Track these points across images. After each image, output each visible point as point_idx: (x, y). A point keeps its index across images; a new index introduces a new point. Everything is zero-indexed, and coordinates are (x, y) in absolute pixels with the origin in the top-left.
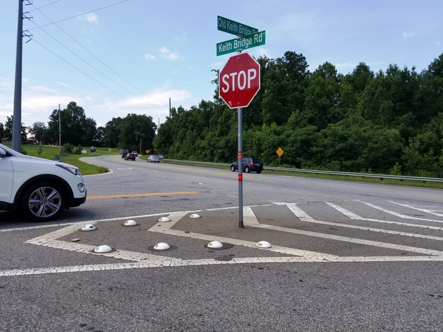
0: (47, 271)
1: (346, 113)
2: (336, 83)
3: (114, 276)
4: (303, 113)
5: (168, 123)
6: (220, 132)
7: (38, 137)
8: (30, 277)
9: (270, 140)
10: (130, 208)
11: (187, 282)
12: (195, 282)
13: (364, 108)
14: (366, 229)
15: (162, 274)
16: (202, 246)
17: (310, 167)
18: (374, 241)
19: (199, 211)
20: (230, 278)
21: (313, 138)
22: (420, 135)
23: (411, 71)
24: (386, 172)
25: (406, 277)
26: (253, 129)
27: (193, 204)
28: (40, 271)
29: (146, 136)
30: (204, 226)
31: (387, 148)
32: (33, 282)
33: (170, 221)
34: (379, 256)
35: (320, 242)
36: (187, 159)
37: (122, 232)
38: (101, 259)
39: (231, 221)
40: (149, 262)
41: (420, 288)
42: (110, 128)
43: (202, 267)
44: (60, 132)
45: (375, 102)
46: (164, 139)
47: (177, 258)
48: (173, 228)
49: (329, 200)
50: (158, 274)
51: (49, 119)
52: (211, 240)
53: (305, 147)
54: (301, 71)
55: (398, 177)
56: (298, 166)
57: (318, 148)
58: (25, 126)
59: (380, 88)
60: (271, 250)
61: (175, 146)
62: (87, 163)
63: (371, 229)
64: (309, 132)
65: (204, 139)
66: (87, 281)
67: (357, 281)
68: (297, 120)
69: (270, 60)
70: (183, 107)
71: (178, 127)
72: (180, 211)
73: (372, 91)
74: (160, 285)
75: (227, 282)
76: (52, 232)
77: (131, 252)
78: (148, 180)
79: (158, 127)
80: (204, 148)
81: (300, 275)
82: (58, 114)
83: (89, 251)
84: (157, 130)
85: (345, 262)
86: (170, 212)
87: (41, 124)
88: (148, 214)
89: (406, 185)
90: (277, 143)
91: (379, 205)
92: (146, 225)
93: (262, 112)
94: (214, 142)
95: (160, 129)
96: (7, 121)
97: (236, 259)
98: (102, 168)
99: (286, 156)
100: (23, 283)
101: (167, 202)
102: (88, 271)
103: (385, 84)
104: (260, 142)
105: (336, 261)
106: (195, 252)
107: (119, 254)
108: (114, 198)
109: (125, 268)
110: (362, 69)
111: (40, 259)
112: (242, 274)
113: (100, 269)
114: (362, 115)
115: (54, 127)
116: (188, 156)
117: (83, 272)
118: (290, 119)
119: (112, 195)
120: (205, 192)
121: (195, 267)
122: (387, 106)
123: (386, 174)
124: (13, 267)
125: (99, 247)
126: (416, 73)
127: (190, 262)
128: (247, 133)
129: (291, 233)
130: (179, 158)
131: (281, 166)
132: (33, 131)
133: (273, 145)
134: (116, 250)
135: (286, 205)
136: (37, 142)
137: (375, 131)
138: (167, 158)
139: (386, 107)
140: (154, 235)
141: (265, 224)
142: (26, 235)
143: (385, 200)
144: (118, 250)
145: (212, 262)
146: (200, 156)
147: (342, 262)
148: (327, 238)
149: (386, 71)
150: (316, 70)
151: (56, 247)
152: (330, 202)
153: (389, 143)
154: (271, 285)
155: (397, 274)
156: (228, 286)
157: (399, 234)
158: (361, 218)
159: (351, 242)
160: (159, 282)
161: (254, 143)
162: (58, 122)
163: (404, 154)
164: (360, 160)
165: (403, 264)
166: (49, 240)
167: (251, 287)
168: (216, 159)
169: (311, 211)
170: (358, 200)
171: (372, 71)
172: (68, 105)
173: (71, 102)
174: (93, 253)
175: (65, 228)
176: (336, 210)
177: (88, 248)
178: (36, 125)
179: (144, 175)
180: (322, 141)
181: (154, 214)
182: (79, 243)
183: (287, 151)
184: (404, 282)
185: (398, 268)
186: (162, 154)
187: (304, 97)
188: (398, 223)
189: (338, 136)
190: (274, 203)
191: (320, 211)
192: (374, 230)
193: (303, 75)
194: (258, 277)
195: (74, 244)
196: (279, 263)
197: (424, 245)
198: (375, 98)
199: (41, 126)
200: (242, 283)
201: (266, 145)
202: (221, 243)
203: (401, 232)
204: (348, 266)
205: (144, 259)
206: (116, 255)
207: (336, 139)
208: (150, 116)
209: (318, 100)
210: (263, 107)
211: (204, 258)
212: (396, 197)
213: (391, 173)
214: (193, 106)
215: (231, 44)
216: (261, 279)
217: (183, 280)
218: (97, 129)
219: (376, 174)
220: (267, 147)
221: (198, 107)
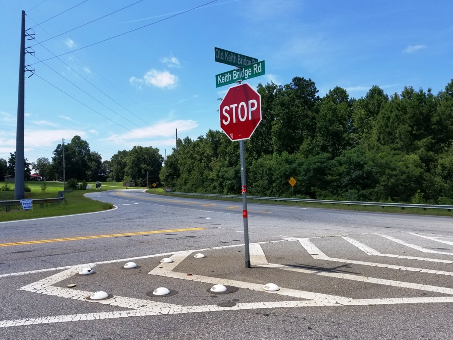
0: (39, 321)
1: (362, 139)
2: (349, 108)
3: (109, 326)
4: (315, 140)
5: (175, 154)
6: (229, 162)
7: (42, 174)
8: (20, 329)
9: (282, 169)
10: (132, 248)
11: (186, 332)
12: (193, 332)
13: (380, 133)
14: (384, 266)
15: (159, 323)
16: (205, 290)
17: (325, 197)
18: (393, 280)
19: (204, 249)
20: (232, 326)
21: (327, 167)
22: (442, 160)
23: (427, 93)
24: (407, 200)
25: (426, 322)
26: (264, 158)
27: (199, 242)
28: (31, 322)
29: (152, 168)
30: (208, 267)
31: (407, 174)
32: (22, 335)
33: (173, 262)
34: (397, 297)
35: (333, 283)
36: (195, 192)
37: (121, 276)
38: (96, 307)
39: (238, 260)
40: (146, 310)
41: (442, 335)
42: (115, 162)
43: (202, 315)
44: (64, 167)
45: (391, 127)
46: (171, 171)
47: (177, 305)
48: (176, 270)
49: (345, 234)
50: (155, 323)
51: (53, 154)
52: (215, 283)
53: (318, 176)
54: (310, 97)
55: (420, 206)
56: (313, 196)
57: (333, 176)
58: (29, 162)
59: (396, 112)
60: (279, 293)
61: (183, 179)
62: (92, 199)
63: (390, 267)
64: (323, 160)
65: (212, 170)
66: (79, 332)
67: (372, 327)
68: (309, 147)
69: (278, 87)
70: (189, 138)
71: (185, 158)
72: (184, 250)
73: (387, 116)
74: (157, 336)
75: (228, 331)
76: (48, 276)
77: (129, 298)
78: (153, 216)
79: (165, 159)
80: (212, 180)
81: (309, 322)
82: (62, 149)
83: (84, 298)
84: (164, 162)
85: (359, 306)
86: (173, 251)
87: (45, 160)
88: (150, 255)
89: (429, 214)
90: (289, 173)
91: (399, 238)
92: (147, 267)
93: (272, 140)
94: (223, 173)
95: (167, 161)
96: (11, 157)
97: (240, 304)
98: (107, 204)
99: (299, 187)
100: (12, 335)
101: (172, 241)
102: (82, 321)
103: (400, 107)
104: (272, 172)
105: (349, 304)
106: (197, 297)
107: (116, 301)
108: (116, 237)
109: (120, 317)
110: (376, 92)
111: (33, 308)
112: (246, 321)
113: (94, 319)
114: (378, 141)
115: (58, 163)
116: (197, 188)
117: (76, 321)
118: (301, 146)
119: (114, 233)
120: (212, 228)
121: (196, 315)
122: (405, 131)
123: (407, 203)
124: (4, 317)
125: (95, 293)
126: (433, 95)
127: (191, 308)
128: (257, 162)
129: (301, 273)
130: (187, 190)
131: (294, 196)
132: (36, 167)
133: (285, 174)
134: (113, 297)
135: (298, 240)
136: (40, 178)
137: (392, 157)
138: (174, 191)
139: (403, 131)
140: (155, 278)
141: (275, 264)
142: (21, 281)
143: (406, 232)
144: (115, 297)
145: (214, 308)
146: (209, 189)
147: (356, 305)
148: (341, 277)
149: (401, 93)
150: (327, 95)
151: (50, 294)
152: (346, 236)
153: (409, 169)
154: (276, 334)
155: (416, 318)
156: (229, 335)
157: (420, 271)
158: (379, 253)
159: (366, 281)
160: (156, 332)
161: (265, 173)
162: (62, 157)
163: (425, 180)
164: (379, 188)
165: (424, 307)
166: (44, 286)
167: (255, 336)
168: (225, 190)
169: (325, 247)
170: (376, 233)
171: (387, 94)
172: (72, 139)
173: (75, 136)
174: (88, 301)
175: (62, 272)
176: (352, 245)
177: (84, 295)
178: (40, 161)
179: (150, 211)
180: (337, 169)
181: (156, 254)
182: (75, 289)
183: (300, 181)
184: (424, 327)
185: (418, 311)
186: (170, 187)
187: (316, 124)
188: (420, 258)
189: (353, 164)
190: (286, 238)
191: (335, 246)
192: (393, 268)
193: (313, 101)
194: (263, 325)
195: (70, 290)
196: (287, 308)
197: (447, 283)
198: (391, 123)
199: (45, 161)
200: (245, 332)
201: (278, 175)
202: (225, 286)
203: (423, 268)
204: (362, 310)
205: (142, 306)
206: (112, 302)
207: (351, 166)
208: (156, 148)
209: (331, 126)
210: (273, 135)
211: (205, 304)
212: (418, 228)
213: (413, 202)
214: (199, 136)
215: (230, 75)
216: (266, 327)
217: (182, 330)
218: (102, 163)
219: (397, 203)
220: (279, 177)
221: (205, 137)
